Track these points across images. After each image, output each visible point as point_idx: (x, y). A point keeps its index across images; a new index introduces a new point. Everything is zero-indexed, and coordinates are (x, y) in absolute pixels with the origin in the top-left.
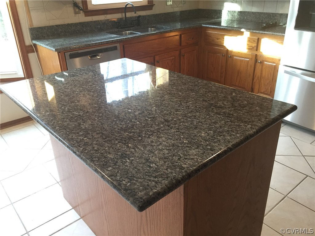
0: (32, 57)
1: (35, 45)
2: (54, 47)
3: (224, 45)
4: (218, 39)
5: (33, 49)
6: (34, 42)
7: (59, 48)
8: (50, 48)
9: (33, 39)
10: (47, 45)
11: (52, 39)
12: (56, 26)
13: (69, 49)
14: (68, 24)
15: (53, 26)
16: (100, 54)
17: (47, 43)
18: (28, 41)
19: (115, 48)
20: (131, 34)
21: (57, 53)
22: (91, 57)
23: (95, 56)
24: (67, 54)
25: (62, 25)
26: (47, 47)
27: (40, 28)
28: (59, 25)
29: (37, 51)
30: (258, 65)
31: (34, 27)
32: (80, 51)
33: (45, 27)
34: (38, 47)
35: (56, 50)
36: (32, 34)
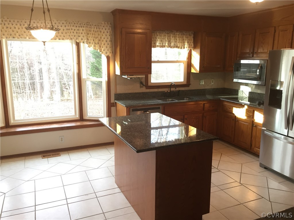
0: (113, 109)
1: (116, 103)
2: (125, 105)
3: (233, 113)
4: (230, 108)
5: (115, 105)
6: (115, 101)
7: (127, 105)
8: (123, 105)
9: (115, 100)
10: (122, 103)
11: (125, 100)
12: (129, 93)
13: (132, 106)
14: (136, 93)
15: (127, 93)
16: (149, 111)
17: (122, 102)
18: (113, 100)
19: (159, 108)
20: (172, 100)
21: (126, 108)
22: (144, 112)
23: (147, 111)
24: (131, 109)
25: (132, 93)
26: (122, 104)
27: (120, 94)
28: (131, 93)
29: (116, 106)
30: (254, 127)
31: (117, 93)
32: (138, 108)
33: (123, 94)
34: (117, 104)
35: (126, 106)
36: (115, 97)
